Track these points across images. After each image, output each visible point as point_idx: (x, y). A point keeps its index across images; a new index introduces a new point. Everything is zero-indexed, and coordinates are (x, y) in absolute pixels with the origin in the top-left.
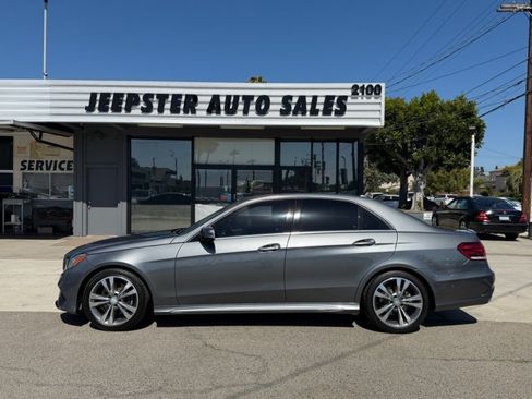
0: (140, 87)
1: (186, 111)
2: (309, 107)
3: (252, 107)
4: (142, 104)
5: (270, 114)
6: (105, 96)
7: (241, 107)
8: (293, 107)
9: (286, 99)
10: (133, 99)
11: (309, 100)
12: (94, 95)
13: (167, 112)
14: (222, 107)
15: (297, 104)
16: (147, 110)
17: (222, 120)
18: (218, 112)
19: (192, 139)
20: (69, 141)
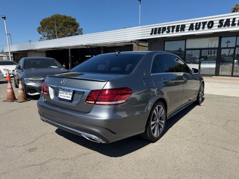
0: (166, 25)
1: (181, 31)
2: (231, 23)
3: (206, 26)
4: (167, 30)
5: (213, 28)
6: (156, 29)
7: (201, 26)
8: (224, 24)
9: (221, 21)
10: (164, 29)
11: (231, 20)
12: (153, 29)
13: (175, 32)
14: (194, 27)
15: (226, 23)
16: (168, 32)
17: (195, 32)
18: (193, 30)
19: (186, 40)
20: (147, 44)
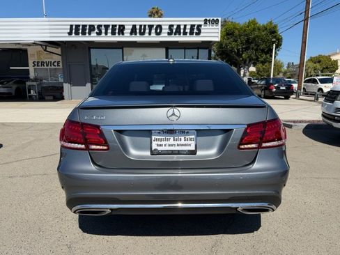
0: (95, 22)
1: (119, 34)
2: (182, 31)
3: (153, 31)
4: (96, 31)
5: (162, 35)
6: (77, 26)
7: (147, 31)
8: (174, 31)
9: (171, 27)
10: (92, 28)
11: (182, 27)
12: (71, 26)
13: (109, 35)
14: (138, 31)
15: (176, 29)
16: (99, 33)
17: (137, 38)
18: (136, 34)
19: (122, 48)
